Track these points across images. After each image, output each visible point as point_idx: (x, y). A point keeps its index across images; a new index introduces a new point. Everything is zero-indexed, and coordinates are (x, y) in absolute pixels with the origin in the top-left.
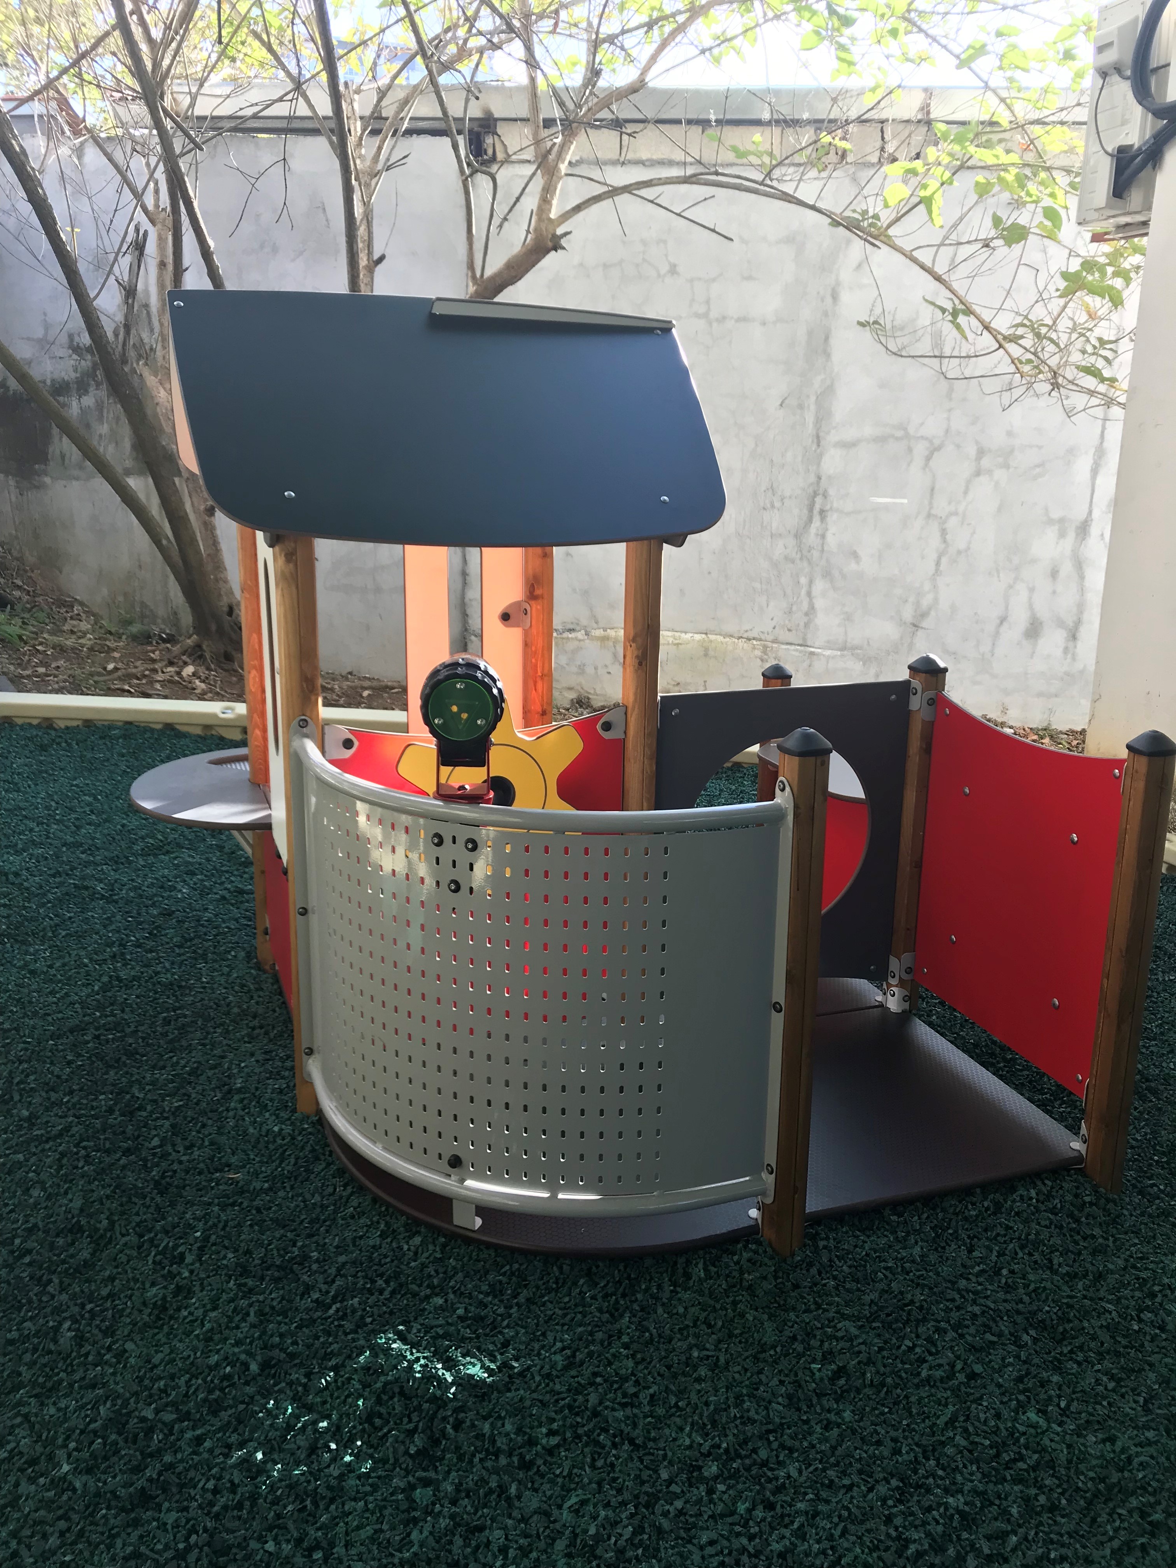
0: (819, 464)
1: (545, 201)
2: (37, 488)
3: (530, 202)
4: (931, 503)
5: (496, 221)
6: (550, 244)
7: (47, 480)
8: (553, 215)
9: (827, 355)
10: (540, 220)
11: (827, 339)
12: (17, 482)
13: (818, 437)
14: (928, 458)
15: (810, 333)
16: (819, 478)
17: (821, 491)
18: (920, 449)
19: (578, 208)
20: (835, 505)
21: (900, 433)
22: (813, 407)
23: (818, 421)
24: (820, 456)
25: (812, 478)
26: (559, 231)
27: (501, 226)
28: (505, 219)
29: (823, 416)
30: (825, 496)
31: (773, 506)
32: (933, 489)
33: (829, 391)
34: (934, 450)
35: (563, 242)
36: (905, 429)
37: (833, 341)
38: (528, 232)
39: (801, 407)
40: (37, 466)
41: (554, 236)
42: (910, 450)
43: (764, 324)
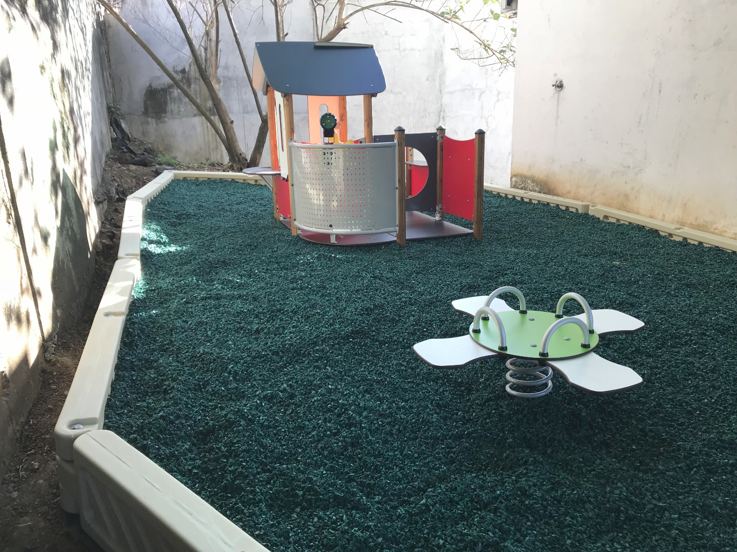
0: (441, 100)
1: (340, 13)
2: (163, 122)
3: (336, 13)
4: (482, 112)
5: (325, 20)
6: (343, 27)
7: (166, 119)
8: (343, 17)
9: (442, 61)
10: (339, 19)
11: (442, 55)
12: (156, 121)
13: (440, 90)
14: (480, 96)
15: (436, 54)
16: (442, 105)
17: (443, 110)
18: (477, 93)
19: (351, 15)
20: (448, 114)
21: (470, 88)
22: (438, 80)
23: (440, 85)
24: (442, 97)
25: (439, 106)
26: (345, 23)
27: (327, 22)
28: (328, 19)
29: (442, 82)
30: (444, 111)
31: (426, 116)
32: (482, 107)
33: (443, 74)
34: (482, 93)
35: (347, 26)
36: (471, 86)
37: (444, 56)
38: (335, 23)
39: (434, 80)
40: (162, 115)
41: (344, 24)
42: (473, 94)
43: (419, 51)
